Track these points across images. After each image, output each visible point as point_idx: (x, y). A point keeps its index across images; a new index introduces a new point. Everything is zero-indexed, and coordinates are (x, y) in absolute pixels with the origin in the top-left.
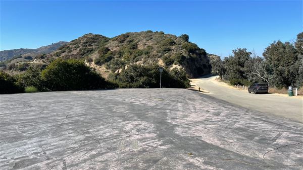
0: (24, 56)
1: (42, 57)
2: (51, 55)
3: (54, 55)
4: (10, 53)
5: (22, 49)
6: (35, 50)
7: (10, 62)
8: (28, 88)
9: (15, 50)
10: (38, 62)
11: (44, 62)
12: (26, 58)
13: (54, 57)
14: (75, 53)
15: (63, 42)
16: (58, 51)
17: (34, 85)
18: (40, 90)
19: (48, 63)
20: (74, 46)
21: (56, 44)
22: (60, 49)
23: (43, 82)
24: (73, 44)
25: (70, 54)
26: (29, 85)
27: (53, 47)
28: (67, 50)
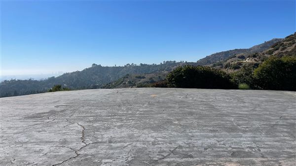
0: (237, 56)
1: (254, 56)
2: (263, 54)
3: (266, 53)
4: (226, 54)
5: (236, 50)
6: (247, 50)
7: (226, 61)
8: (241, 85)
9: (230, 51)
10: (250, 61)
11: (255, 60)
12: (239, 57)
13: (266, 55)
14: (290, 50)
15: (276, 39)
16: (271, 49)
17: (247, 82)
18: (252, 87)
19: (260, 62)
20: (288, 43)
21: (269, 42)
22: (272, 47)
23: (255, 80)
24: (288, 41)
25: (283, 51)
26: (242, 83)
27: (265, 45)
28: (281, 47)
